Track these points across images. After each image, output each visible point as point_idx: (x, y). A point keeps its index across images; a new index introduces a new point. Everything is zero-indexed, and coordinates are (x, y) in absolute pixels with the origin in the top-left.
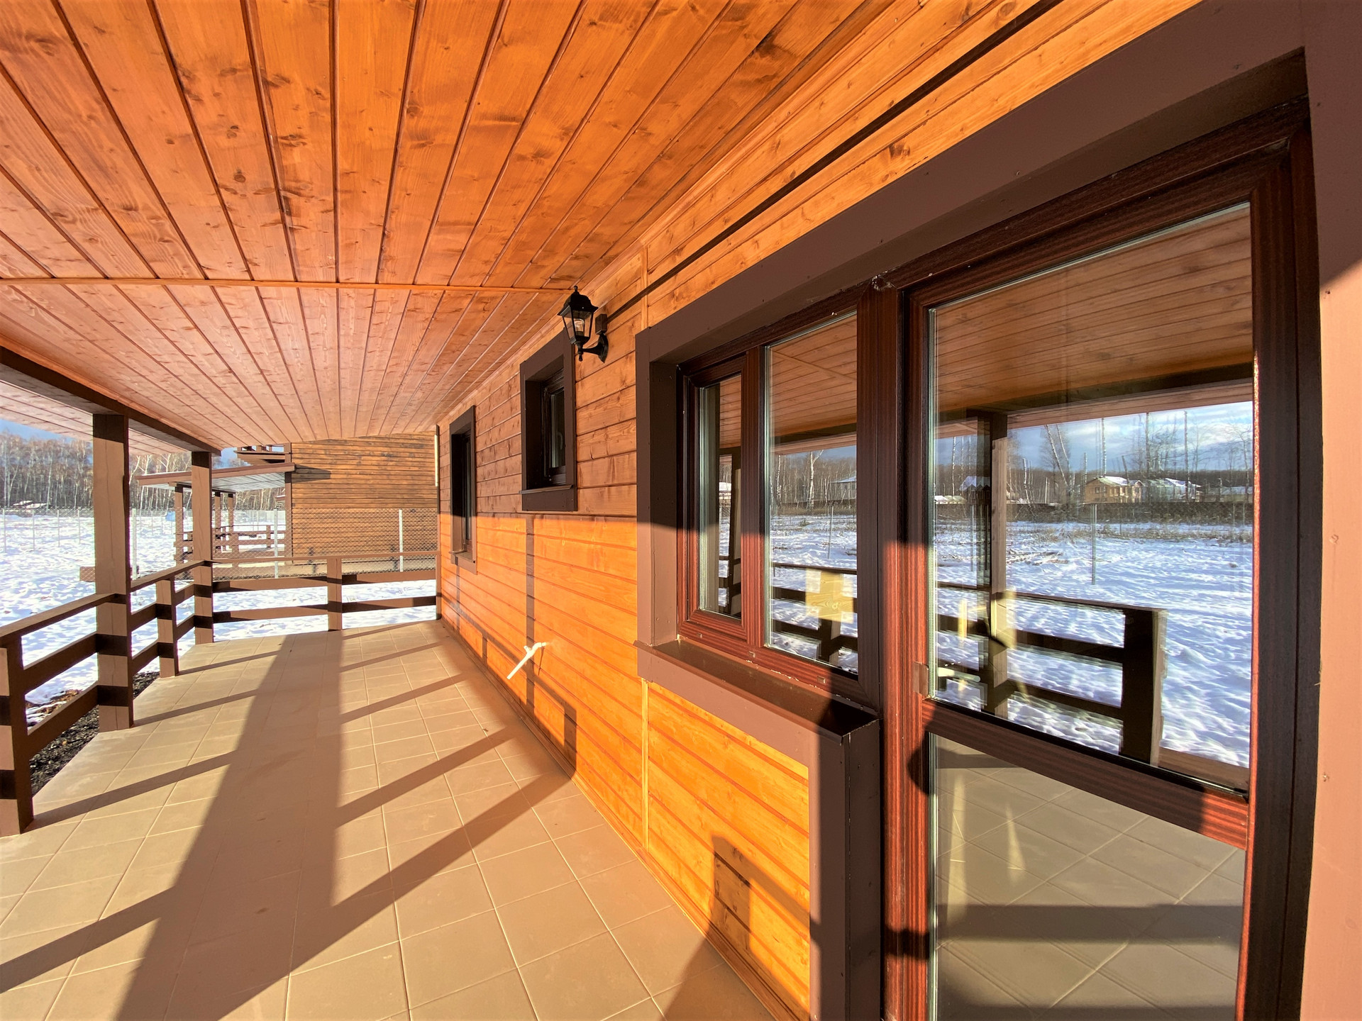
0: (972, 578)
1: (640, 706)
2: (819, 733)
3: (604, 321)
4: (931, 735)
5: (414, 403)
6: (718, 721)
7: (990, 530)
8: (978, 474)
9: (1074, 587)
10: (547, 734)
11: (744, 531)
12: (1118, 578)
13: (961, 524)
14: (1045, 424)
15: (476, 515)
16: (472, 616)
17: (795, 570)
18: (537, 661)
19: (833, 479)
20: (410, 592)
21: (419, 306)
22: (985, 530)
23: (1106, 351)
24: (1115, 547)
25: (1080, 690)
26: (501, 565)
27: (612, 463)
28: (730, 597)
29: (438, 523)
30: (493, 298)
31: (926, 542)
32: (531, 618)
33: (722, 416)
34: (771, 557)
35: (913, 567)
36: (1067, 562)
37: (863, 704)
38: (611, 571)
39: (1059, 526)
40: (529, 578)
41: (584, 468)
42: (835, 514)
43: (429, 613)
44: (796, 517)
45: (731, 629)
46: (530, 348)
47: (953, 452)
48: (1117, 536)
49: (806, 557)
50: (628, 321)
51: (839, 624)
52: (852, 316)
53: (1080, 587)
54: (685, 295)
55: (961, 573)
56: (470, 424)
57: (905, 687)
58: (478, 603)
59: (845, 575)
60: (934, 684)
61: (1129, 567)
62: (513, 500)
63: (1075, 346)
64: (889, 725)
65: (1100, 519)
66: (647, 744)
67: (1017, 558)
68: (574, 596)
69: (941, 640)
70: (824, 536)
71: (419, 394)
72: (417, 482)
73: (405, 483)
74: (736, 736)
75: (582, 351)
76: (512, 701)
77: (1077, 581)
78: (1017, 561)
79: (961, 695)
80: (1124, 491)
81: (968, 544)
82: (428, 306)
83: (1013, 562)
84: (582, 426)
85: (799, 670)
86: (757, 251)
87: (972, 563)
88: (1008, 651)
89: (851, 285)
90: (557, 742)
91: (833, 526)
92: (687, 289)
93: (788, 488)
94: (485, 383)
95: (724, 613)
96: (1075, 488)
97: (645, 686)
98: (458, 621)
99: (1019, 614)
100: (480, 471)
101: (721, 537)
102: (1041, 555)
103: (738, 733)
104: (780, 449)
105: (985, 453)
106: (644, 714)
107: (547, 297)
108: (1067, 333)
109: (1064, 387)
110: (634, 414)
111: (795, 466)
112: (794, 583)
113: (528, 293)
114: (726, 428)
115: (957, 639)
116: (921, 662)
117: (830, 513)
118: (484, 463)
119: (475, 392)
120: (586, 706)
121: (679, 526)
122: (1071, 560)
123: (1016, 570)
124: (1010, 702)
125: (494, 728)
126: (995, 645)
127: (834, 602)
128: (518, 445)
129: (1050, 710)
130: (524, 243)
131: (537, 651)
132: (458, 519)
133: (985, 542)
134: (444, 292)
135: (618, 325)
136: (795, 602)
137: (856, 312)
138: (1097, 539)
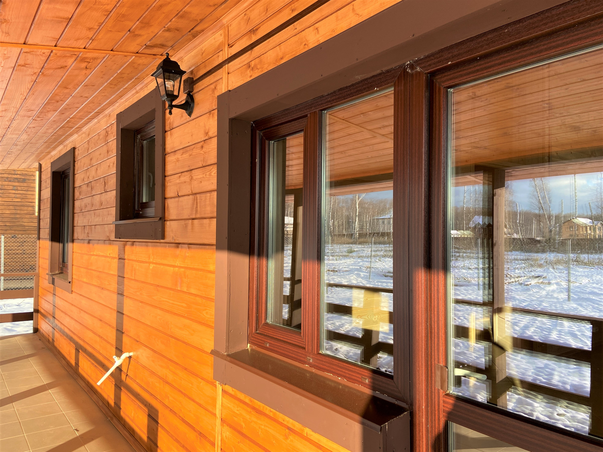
0: (479, 295)
1: (215, 406)
2: (362, 423)
3: (191, 83)
4: (450, 423)
5: (20, 143)
6: (281, 417)
7: (493, 258)
8: (484, 214)
9: (555, 303)
10: (132, 432)
11: (304, 258)
12: (587, 296)
13: (470, 253)
14: (533, 178)
15: (73, 241)
16: (66, 330)
17: (344, 289)
18: (124, 369)
19: (373, 216)
20: (8, 308)
21: (28, 62)
22: (489, 258)
23: (578, 124)
24: (584, 272)
25: (560, 384)
26: (95, 286)
27: (195, 200)
28: (291, 312)
29: (38, 248)
30: (94, 59)
31: (446, 268)
32: (120, 332)
33: (287, 163)
34: (326, 278)
35: (436, 288)
36: (549, 283)
37: (397, 399)
38: (193, 291)
39: (543, 256)
40: (119, 296)
41: (171, 204)
42: (375, 243)
43: (26, 327)
44: (344, 246)
45: (292, 338)
46: (126, 101)
47: (464, 197)
48: (585, 264)
49: (352, 278)
50: (211, 84)
51: (378, 333)
52: (391, 91)
53: (559, 303)
54: (259, 67)
55: (470, 292)
56: (70, 163)
57: (429, 385)
58: (72, 318)
59: (383, 293)
60: (452, 380)
61: (594, 288)
62: (106, 229)
63: (556, 119)
64: (417, 416)
65: (573, 250)
66: (220, 438)
67: (513, 280)
68: (159, 312)
69: (456, 345)
70: (367, 261)
71: (25, 136)
72: (19, 212)
73: (8, 212)
74: (295, 429)
75: (171, 106)
76: (101, 404)
77: (557, 299)
78: (513, 282)
79: (472, 389)
80: (590, 229)
81: (476, 268)
82: (36, 62)
83: (509, 283)
84: (170, 168)
85: (347, 372)
86: (318, 36)
87: (479, 285)
88: (507, 353)
89: (389, 67)
90: (141, 438)
91: (373, 253)
92: (261, 62)
93: (338, 222)
94: (84, 129)
95: (287, 325)
96: (555, 227)
97: (219, 388)
98: (53, 334)
99: (515, 324)
100: (77, 203)
101: (285, 262)
102: (530, 278)
103: (297, 426)
104: (334, 191)
105: (489, 198)
106: (218, 412)
107: (143, 60)
108: (549, 110)
109: (547, 151)
110: (214, 160)
111: (344, 205)
112: (343, 299)
113: (126, 56)
114: (290, 173)
115: (468, 344)
116: (442, 364)
117: (371, 243)
118: (81, 197)
119: (75, 136)
120: (167, 407)
121: (251, 253)
122: (553, 282)
123: (512, 290)
124: (509, 395)
125: (84, 428)
126: (497, 349)
127: (375, 315)
128: (113, 182)
129: (538, 400)
130: (124, 16)
131: (124, 360)
132: (56, 245)
133: (489, 267)
134: (52, 51)
135: (203, 87)
136: (343, 315)
137: (393, 89)
138: (571, 266)
